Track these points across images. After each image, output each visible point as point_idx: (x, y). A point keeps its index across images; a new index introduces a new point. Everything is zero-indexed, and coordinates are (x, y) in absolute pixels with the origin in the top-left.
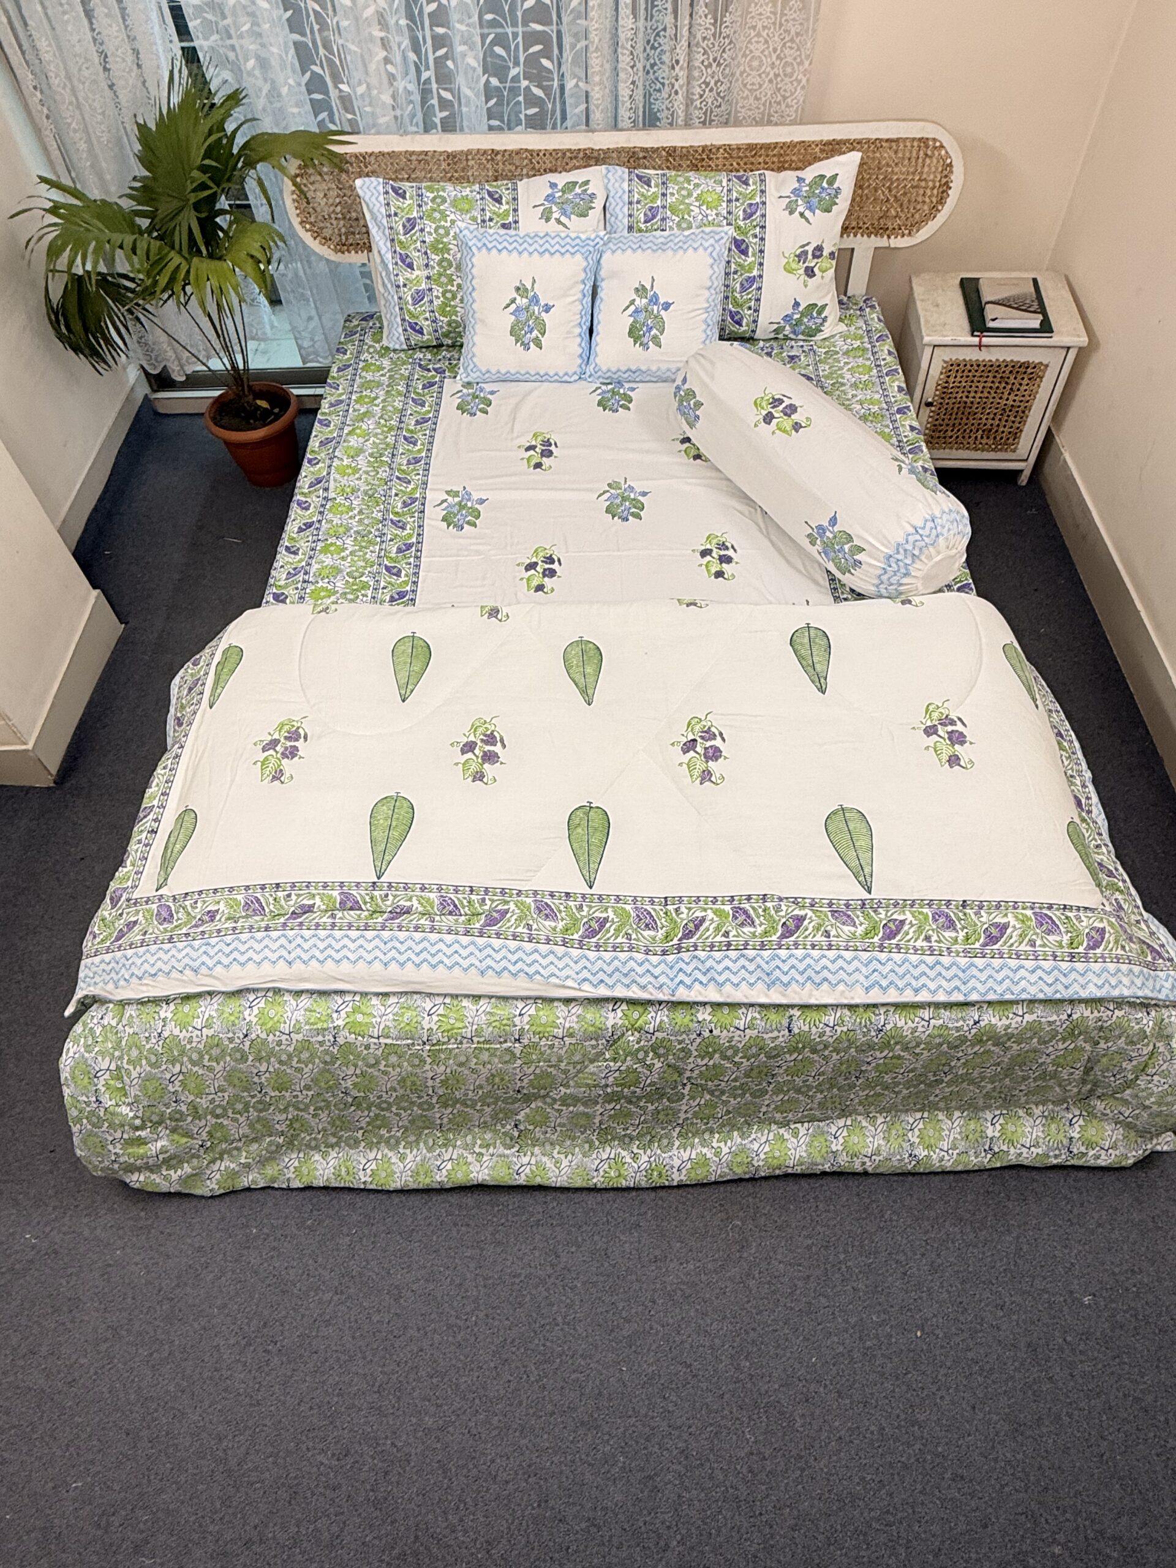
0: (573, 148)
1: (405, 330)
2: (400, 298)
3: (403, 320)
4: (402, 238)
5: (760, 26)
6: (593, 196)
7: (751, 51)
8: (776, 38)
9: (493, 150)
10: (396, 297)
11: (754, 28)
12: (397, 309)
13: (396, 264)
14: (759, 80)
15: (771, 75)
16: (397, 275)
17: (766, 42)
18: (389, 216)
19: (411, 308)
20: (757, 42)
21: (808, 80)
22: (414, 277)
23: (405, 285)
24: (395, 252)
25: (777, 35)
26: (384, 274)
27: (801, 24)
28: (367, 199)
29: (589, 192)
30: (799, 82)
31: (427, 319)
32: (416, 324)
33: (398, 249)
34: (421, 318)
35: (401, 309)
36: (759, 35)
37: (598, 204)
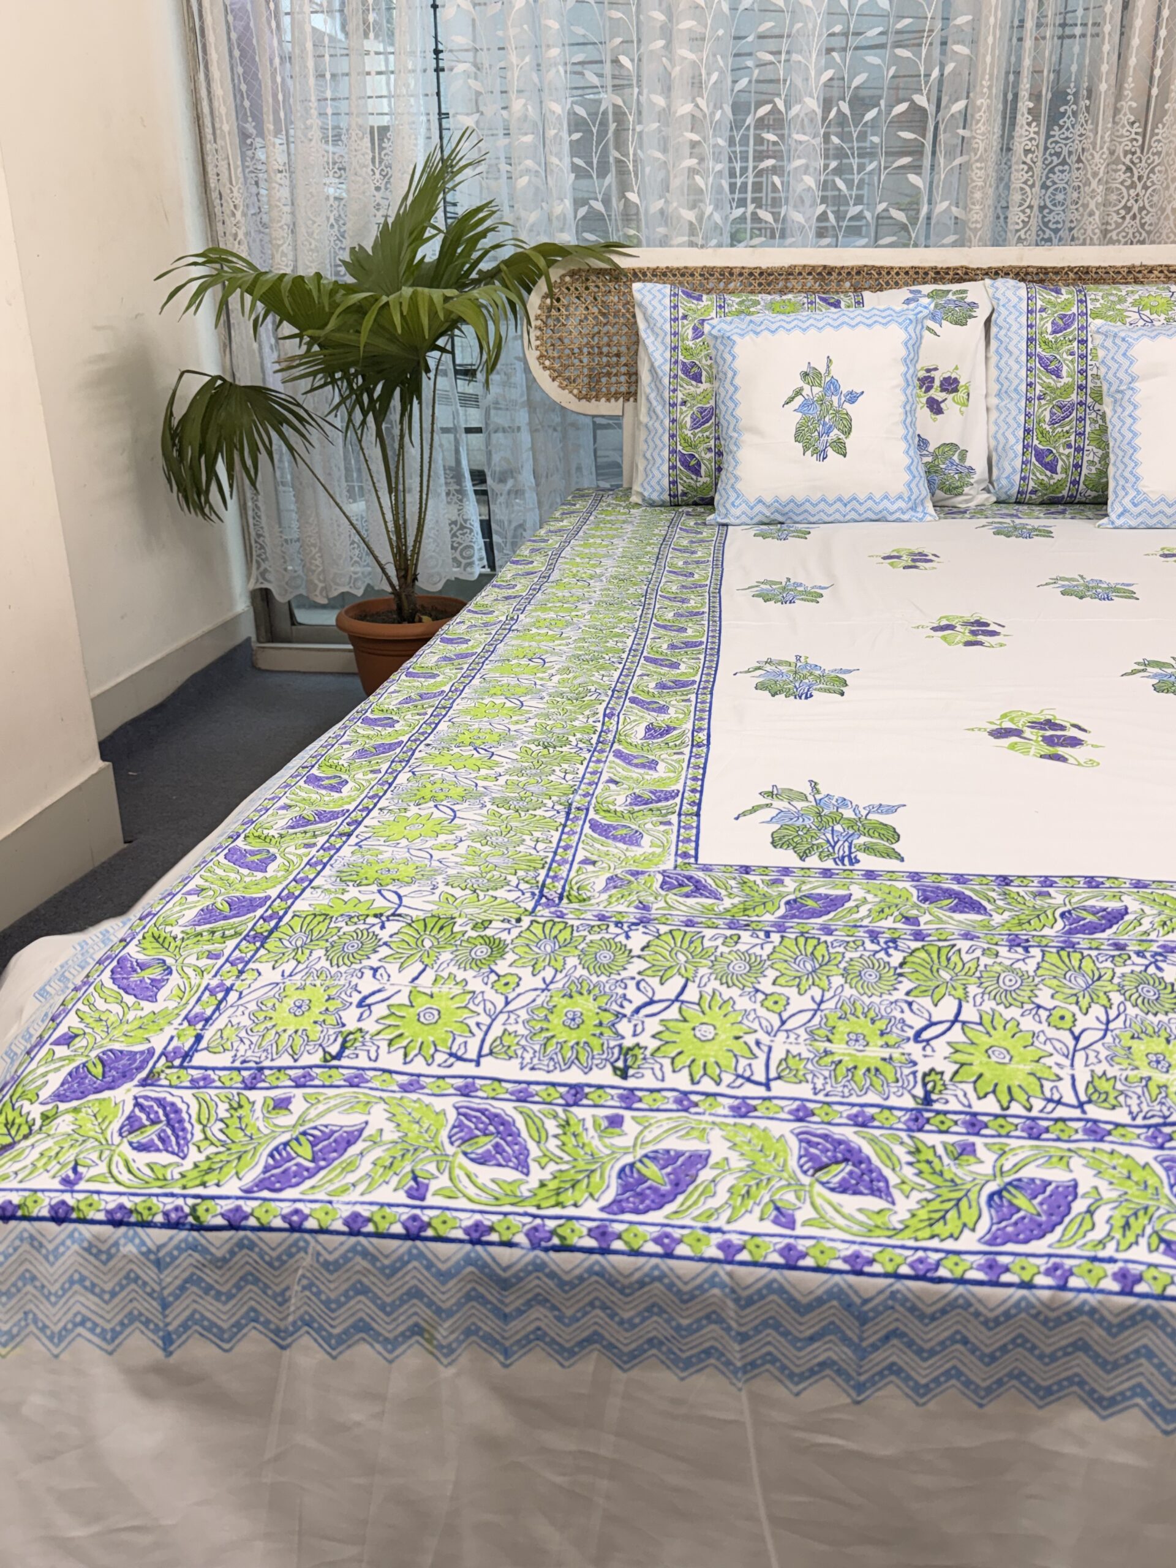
0: (939, 265)
1: (674, 467)
2: (673, 421)
3: (673, 452)
4: (690, 344)
6: (973, 305)
9: (825, 267)
10: (667, 422)
12: (666, 437)
13: (676, 376)
16: (675, 390)
18: (676, 319)
19: (689, 433)
22: (699, 391)
23: (684, 403)
24: (676, 362)
26: (652, 396)
28: (645, 302)
29: (968, 300)
31: (710, 450)
32: (692, 456)
33: (681, 358)
34: (702, 447)
35: (672, 436)
37: (982, 314)
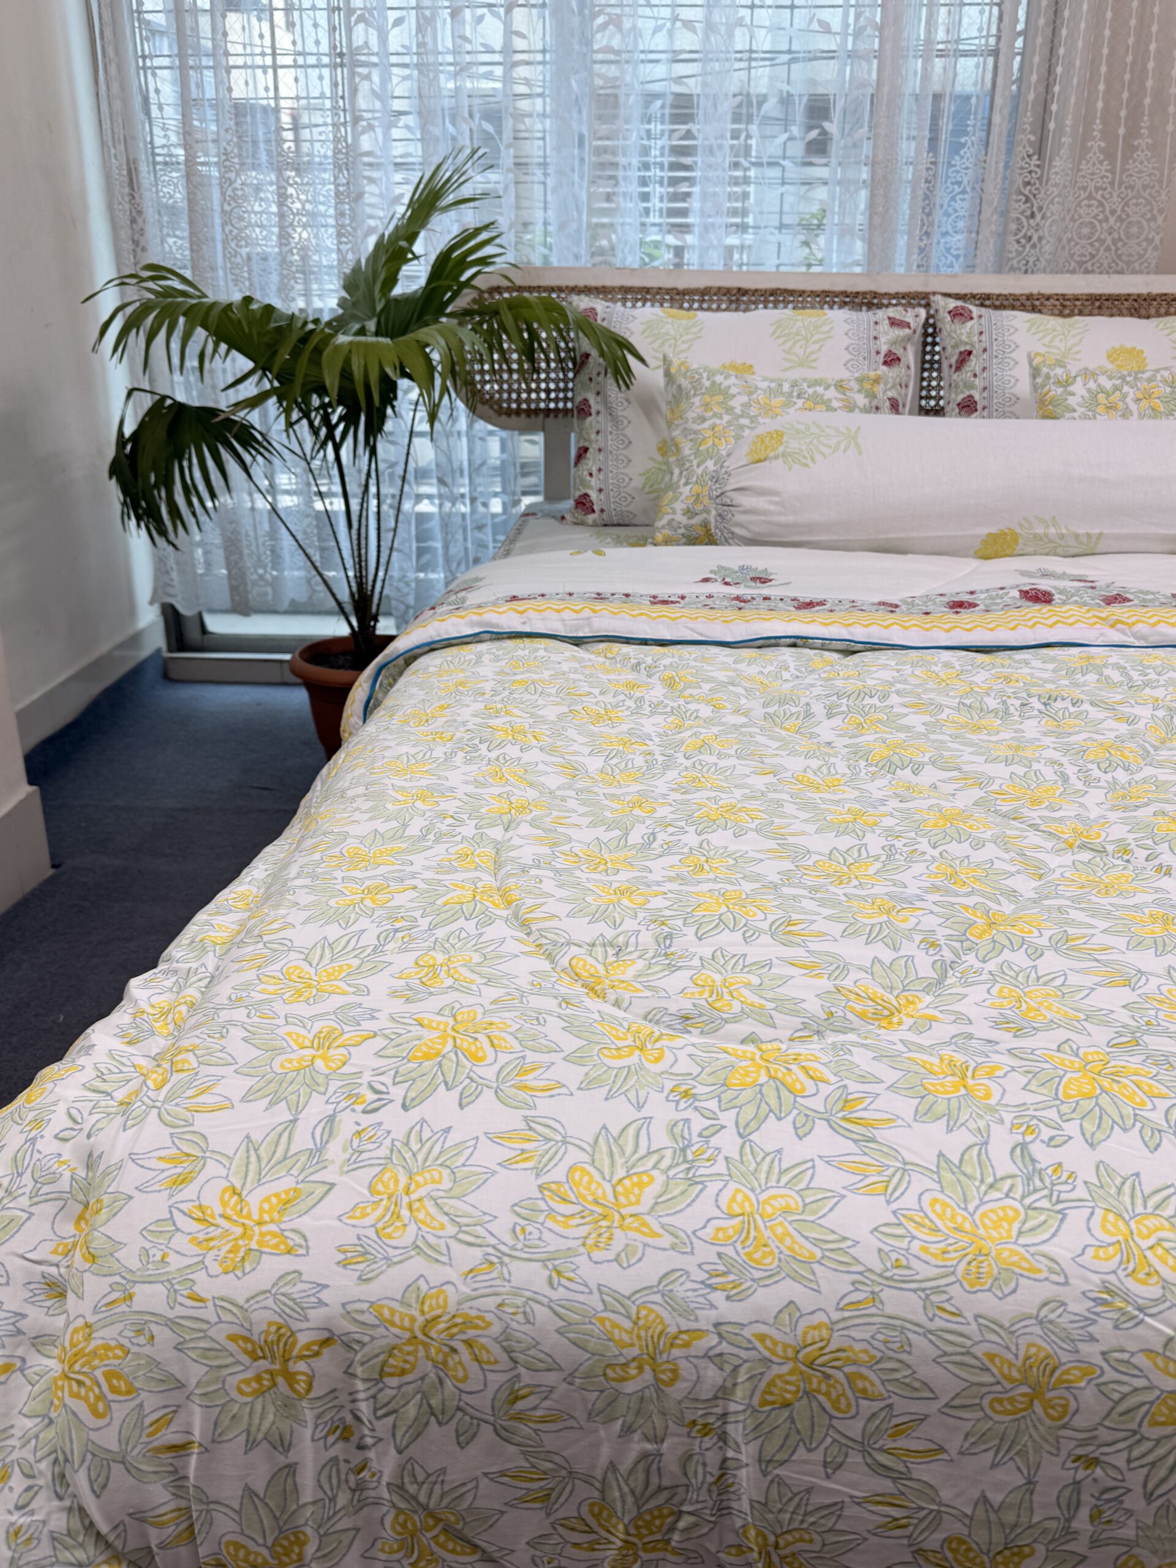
5: (1091, 186)
7: (1080, 217)
8: (1115, 198)
11: (1084, 188)
14: (1090, 249)
15: (1109, 241)
17: (1101, 204)
20: (1089, 206)
21: (1161, 240)
25: (1115, 195)
27: (1150, 175)
30: (1150, 241)
36: (1090, 197)
